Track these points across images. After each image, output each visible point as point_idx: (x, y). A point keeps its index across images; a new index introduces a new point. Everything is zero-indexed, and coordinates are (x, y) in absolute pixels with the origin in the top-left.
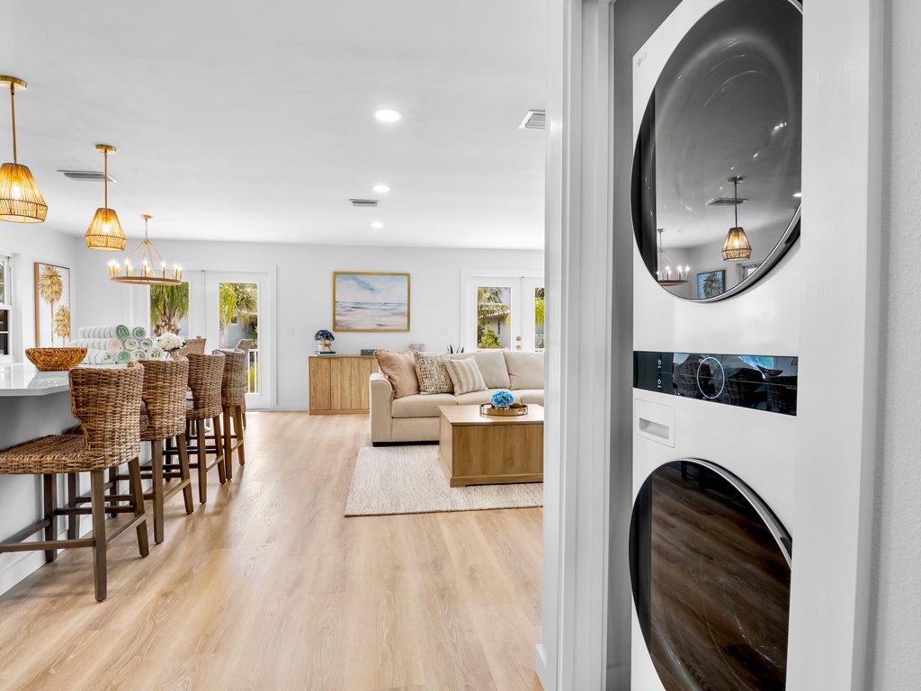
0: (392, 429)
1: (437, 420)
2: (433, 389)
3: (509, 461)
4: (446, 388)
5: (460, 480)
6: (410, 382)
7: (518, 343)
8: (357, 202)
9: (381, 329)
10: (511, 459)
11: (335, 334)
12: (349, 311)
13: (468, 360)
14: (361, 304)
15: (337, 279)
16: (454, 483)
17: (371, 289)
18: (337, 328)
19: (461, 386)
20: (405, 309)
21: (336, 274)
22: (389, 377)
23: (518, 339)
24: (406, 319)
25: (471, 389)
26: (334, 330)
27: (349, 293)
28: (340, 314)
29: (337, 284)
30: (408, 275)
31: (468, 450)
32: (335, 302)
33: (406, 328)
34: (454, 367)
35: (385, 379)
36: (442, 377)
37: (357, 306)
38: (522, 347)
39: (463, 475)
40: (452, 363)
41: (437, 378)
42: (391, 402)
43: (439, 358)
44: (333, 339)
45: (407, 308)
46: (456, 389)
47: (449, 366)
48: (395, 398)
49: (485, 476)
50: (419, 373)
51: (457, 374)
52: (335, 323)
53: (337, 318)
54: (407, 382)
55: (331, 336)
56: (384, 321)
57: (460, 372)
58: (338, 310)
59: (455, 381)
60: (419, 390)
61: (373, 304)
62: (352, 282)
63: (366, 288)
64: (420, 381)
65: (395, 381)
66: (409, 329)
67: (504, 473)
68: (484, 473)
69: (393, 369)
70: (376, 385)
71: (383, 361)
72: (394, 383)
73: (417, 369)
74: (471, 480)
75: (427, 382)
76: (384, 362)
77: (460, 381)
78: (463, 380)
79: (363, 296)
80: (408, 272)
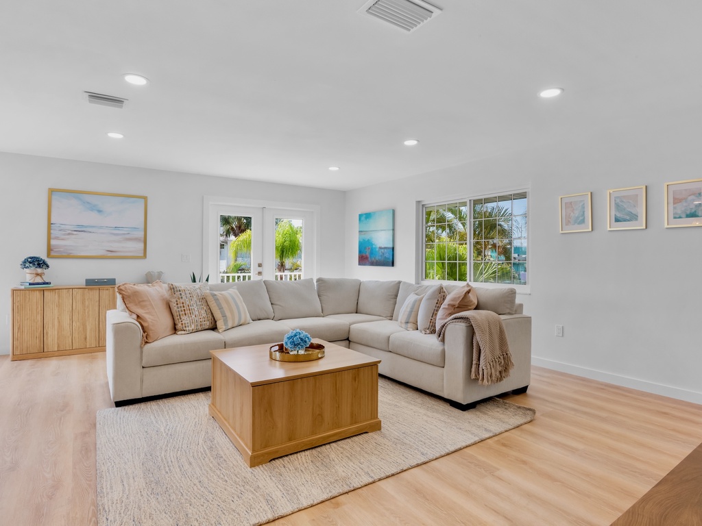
0: (142, 381)
1: (209, 363)
2: (193, 327)
3: (318, 419)
4: (207, 324)
5: (263, 455)
6: (166, 321)
7: (260, 269)
8: (96, 97)
9: (111, 255)
10: (321, 415)
11: (49, 261)
13: (231, 291)
14: (86, 227)
15: (54, 197)
16: (255, 462)
17: (100, 211)
18: (53, 254)
19: (226, 322)
20: (141, 234)
21: (52, 191)
22: (138, 316)
23: (260, 265)
24: (141, 245)
25: (236, 324)
26: (49, 255)
27: (68, 214)
28: (57, 238)
29: (54, 203)
30: (145, 198)
31: (271, 414)
32: (50, 224)
33: (142, 255)
34: (217, 300)
35: (131, 320)
36: (203, 312)
37: (80, 229)
38: (264, 273)
39: (266, 447)
40: (214, 295)
41: (199, 315)
42: (141, 348)
43: (198, 291)
44: (48, 267)
45: (143, 233)
46: (220, 324)
47: (210, 299)
48: (146, 342)
49: (293, 443)
50: (175, 309)
51: (221, 308)
52: (50, 249)
53: (53, 242)
54: (160, 320)
55: (44, 263)
56: (114, 246)
57: (224, 305)
58: (54, 233)
59: (218, 315)
60: (175, 329)
61: (101, 227)
62: (74, 202)
63: (92, 210)
64: (176, 318)
65: (145, 321)
66: (145, 256)
67: (313, 433)
68: (290, 440)
69: (143, 307)
70: (119, 329)
71: (129, 297)
72: (145, 324)
73: (173, 305)
74: (276, 452)
75: (185, 320)
76: (130, 299)
77: (224, 316)
78: (228, 314)
79: (89, 218)
80: (145, 195)
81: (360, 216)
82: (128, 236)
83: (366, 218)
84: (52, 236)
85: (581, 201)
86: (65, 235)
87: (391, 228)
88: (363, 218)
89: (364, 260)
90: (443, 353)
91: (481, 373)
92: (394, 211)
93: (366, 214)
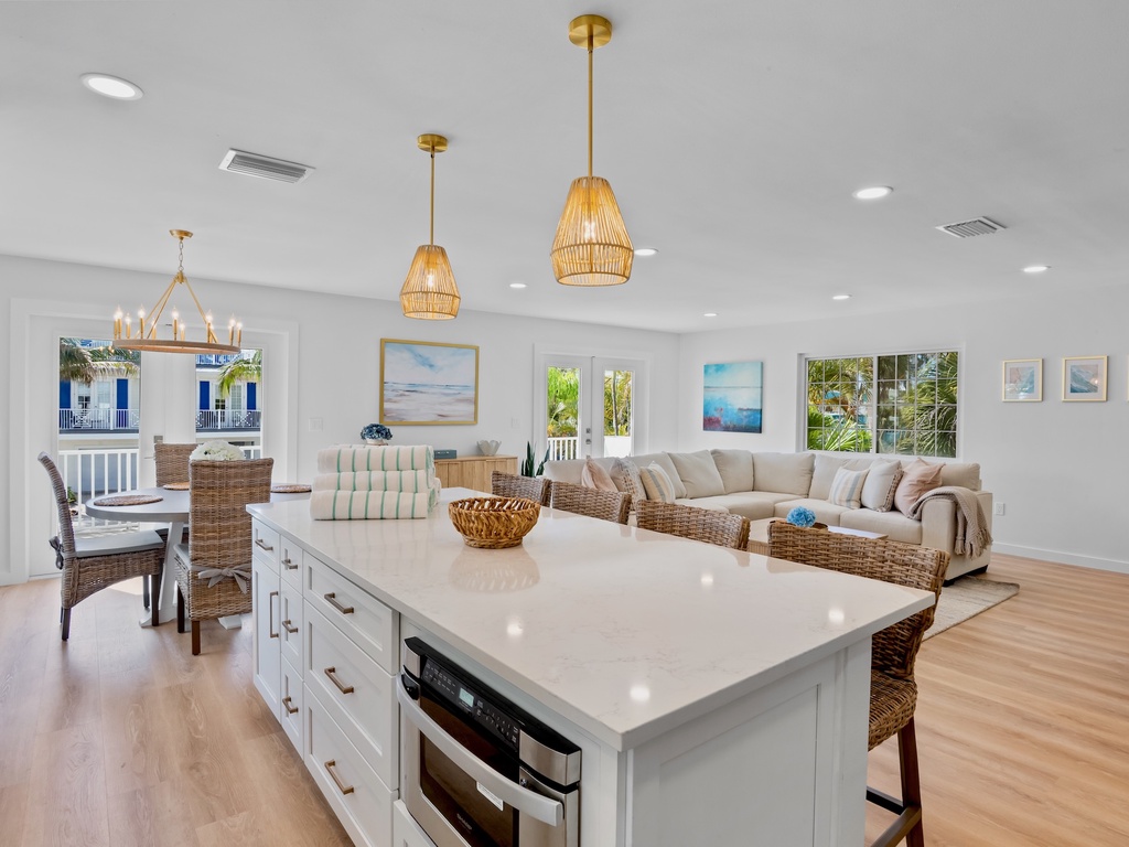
7: (588, 436)
11: (391, 430)
12: (401, 395)
15: (387, 349)
17: (431, 366)
21: (384, 343)
23: (588, 431)
24: (472, 408)
27: (402, 370)
28: (390, 400)
29: (388, 357)
30: (477, 349)
32: (382, 382)
37: (413, 389)
38: (593, 441)
40: (650, 472)
44: (391, 436)
55: (387, 431)
56: (446, 410)
61: (432, 386)
62: (407, 355)
63: (423, 364)
66: (476, 421)
79: (421, 375)
80: (477, 345)
81: (706, 367)
82: (459, 397)
83: (717, 370)
84: (385, 398)
85: (1030, 368)
86: (397, 396)
87: (759, 385)
88: (711, 371)
89: (710, 423)
90: (921, 529)
91: (968, 548)
92: (762, 364)
93: (717, 365)
